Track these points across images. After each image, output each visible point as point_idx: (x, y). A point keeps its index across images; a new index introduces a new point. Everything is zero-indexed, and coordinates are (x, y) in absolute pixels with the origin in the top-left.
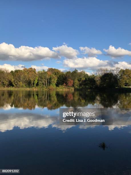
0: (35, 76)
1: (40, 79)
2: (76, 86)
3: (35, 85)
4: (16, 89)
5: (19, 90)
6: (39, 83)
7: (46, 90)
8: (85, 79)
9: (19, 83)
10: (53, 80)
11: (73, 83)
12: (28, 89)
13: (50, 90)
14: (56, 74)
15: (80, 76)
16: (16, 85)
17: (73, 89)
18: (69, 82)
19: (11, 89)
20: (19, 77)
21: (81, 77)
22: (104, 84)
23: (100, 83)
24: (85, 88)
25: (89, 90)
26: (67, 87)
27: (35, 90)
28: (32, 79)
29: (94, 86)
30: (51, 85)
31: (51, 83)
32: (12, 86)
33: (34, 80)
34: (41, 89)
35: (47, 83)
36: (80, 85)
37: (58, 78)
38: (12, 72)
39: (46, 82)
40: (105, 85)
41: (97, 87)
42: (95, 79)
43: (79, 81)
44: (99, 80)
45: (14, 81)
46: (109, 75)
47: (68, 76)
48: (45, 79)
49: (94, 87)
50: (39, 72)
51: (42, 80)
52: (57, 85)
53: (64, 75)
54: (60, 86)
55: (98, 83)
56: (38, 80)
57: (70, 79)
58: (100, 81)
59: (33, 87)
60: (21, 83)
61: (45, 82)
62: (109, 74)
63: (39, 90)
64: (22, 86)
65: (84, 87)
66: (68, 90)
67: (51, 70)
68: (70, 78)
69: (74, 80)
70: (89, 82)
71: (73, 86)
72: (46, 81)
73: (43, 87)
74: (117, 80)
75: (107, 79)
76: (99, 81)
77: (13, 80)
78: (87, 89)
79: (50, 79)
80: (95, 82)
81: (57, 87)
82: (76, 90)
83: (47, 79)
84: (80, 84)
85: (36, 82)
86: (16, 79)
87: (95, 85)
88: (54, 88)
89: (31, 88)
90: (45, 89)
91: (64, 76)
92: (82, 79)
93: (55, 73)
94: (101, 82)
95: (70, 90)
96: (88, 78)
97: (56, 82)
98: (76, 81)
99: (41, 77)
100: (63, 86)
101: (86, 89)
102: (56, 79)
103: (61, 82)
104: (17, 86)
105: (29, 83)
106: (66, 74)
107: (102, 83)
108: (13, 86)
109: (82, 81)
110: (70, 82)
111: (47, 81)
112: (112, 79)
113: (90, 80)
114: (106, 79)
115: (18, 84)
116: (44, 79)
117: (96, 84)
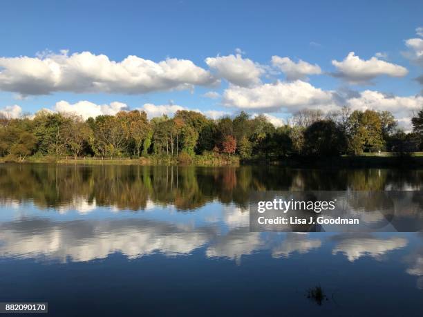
0: (144, 129)
1: (156, 137)
2: (245, 154)
3: (146, 150)
4: (101, 162)
5: (107, 164)
6: (155, 147)
7: (172, 162)
8: (265, 135)
9: (106, 146)
10: (187, 140)
11: (238, 146)
12: (129, 162)
13: (181, 162)
14: (194, 125)
15: (253, 129)
16: (100, 151)
17: (236, 159)
18: (227, 143)
19: (89, 161)
20: (108, 133)
21: (256, 131)
22: (313, 147)
23: (302, 145)
24: (267, 157)
25: (275, 163)
26: (222, 155)
27: (144, 162)
28: (138, 138)
29: (290, 152)
30: (184, 151)
31: (184, 147)
32: (90, 155)
33: (143, 141)
34: (160, 161)
35: (175, 146)
36: (255, 150)
37: (200, 135)
38: (90, 120)
39: (172, 144)
40: (315, 150)
41: (295, 155)
42: (290, 136)
43: (251, 140)
44: (301, 138)
45: (96, 142)
46: (325, 127)
47: (223, 128)
48: (169, 136)
49: (288, 154)
50: (154, 120)
51: (162, 139)
52: (199, 151)
53: (215, 126)
54: (205, 152)
55: (299, 144)
56: (152, 140)
57: (229, 136)
58: (303, 141)
59: (140, 155)
60: (112, 148)
61: (170, 143)
62: (326, 124)
63: (155, 164)
64: (115, 155)
65: (264, 156)
66: (226, 162)
67: (183, 115)
68: (230, 134)
69: (239, 139)
70: (275, 143)
71: (237, 152)
72: (172, 141)
73: (163, 155)
74: (344, 138)
75: (320, 136)
76: (299, 140)
77: (92, 140)
78: (271, 161)
79: (182, 136)
80: (292, 143)
81: (199, 156)
82: (244, 163)
83: (175, 138)
84: (254, 148)
85: (148, 144)
86: (101, 137)
87: (290, 150)
88: (191, 158)
89: (135, 158)
90: (169, 161)
91: (214, 129)
92: (260, 136)
93: (192, 123)
94: (305, 143)
95: (230, 162)
96: (275, 134)
97: (195, 143)
98: (245, 142)
99: (160, 132)
100: (213, 154)
101: (269, 159)
102: (196, 137)
103: (207, 143)
104: (103, 154)
105: (131, 148)
106: (219, 124)
107: (308, 146)
108: (93, 154)
109: (259, 142)
110: (231, 143)
111: (175, 142)
112: (333, 135)
113: (280, 139)
114: (318, 136)
115: (104, 148)
116: (167, 138)
117: (292, 148)
